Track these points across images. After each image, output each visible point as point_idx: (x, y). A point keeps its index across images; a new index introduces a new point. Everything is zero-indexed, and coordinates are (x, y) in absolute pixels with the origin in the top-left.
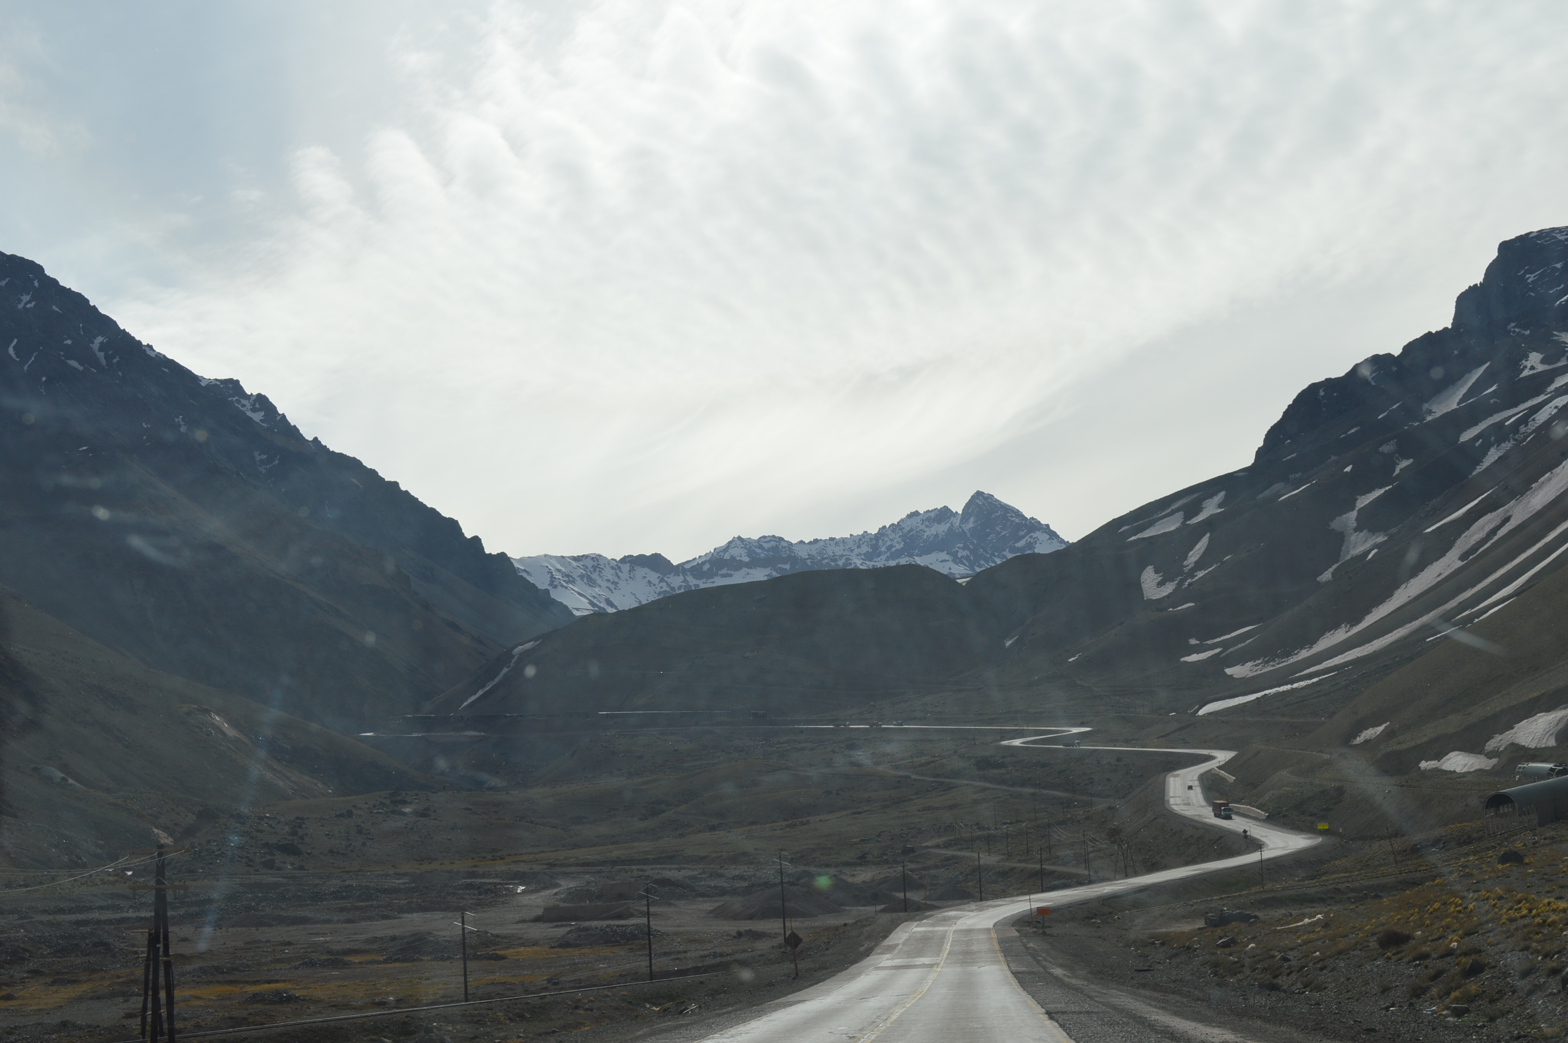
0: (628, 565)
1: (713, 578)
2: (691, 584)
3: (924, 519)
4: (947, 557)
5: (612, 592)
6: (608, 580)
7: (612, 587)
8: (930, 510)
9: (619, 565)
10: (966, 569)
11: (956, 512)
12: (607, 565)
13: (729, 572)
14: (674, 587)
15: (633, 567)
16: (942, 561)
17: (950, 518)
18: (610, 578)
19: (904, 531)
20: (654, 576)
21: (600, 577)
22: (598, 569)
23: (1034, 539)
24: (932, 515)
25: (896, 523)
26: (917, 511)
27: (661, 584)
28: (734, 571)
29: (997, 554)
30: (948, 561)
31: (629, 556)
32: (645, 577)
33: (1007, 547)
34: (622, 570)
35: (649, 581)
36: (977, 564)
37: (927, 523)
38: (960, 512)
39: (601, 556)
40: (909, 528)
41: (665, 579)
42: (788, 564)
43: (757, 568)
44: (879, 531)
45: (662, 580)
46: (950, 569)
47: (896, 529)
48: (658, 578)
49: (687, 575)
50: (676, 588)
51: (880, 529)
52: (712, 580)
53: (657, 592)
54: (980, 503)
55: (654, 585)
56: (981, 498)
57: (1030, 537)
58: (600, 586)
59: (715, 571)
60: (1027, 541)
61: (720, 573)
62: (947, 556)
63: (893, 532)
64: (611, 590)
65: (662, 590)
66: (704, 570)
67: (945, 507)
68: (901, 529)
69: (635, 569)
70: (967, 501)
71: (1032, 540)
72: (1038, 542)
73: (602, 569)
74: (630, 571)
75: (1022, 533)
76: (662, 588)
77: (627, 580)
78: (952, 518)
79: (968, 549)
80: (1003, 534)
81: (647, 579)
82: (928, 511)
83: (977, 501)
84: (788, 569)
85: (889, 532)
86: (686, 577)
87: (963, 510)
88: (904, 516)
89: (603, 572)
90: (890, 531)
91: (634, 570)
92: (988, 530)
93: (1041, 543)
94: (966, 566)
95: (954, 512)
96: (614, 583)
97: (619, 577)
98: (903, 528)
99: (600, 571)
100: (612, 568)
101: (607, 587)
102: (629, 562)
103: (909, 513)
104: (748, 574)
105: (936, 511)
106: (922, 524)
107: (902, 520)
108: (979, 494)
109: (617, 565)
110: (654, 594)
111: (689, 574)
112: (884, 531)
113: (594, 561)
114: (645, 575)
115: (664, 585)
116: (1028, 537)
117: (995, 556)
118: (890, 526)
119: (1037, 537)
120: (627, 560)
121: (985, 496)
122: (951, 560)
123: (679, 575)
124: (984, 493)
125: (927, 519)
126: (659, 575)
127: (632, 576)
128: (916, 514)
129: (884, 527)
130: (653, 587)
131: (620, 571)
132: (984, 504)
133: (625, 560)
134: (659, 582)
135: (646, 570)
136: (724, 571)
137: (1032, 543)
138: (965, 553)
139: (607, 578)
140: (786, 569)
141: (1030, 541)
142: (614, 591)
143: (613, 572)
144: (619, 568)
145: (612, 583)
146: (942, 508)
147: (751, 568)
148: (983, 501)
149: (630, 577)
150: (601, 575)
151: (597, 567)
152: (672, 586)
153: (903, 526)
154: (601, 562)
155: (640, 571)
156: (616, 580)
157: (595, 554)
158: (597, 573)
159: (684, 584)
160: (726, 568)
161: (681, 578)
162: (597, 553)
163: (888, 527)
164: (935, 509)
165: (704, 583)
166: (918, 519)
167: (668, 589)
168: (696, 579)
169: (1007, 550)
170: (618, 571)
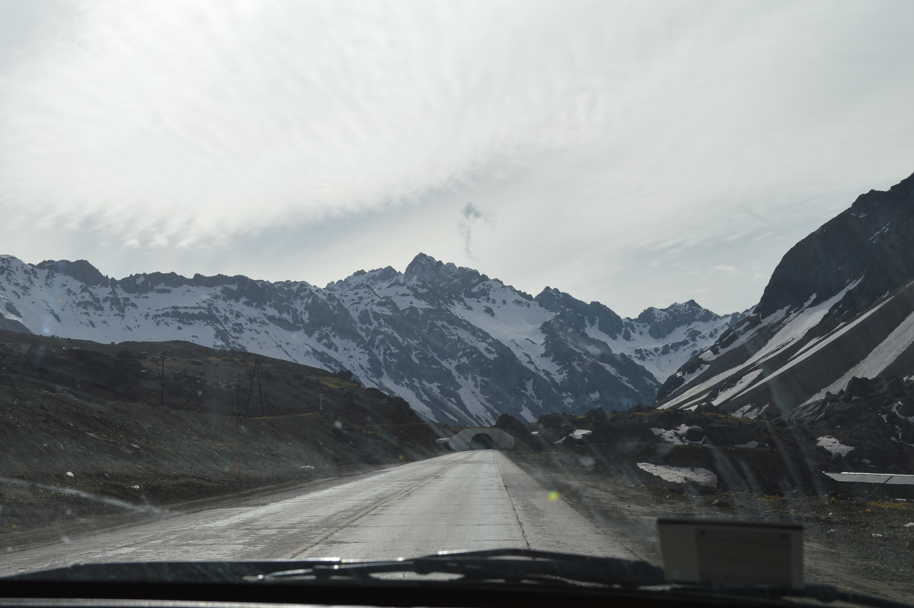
0: (47, 271)
1: (147, 293)
2: (120, 297)
3: (369, 277)
4: (408, 292)
5: (19, 298)
6: (17, 284)
7: (20, 291)
8: (375, 269)
9: (35, 269)
10: (427, 304)
11: (400, 272)
12: (20, 269)
13: (167, 288)
14: (98, 298)
15: (52, 273)
16: (403, 295)
17: (393, 277)
18: (21, 282)
19: (351, 287)
20: (75, 285)
21: (8, 280)
22: (6, 272)
23: (487, 286)
24: (377, 274)
25: (344, 280)
26: (363, 270)
27: (83, 294)
28: (173, 287)
29: (454, 296)
30: (409, 295)
31: (50, 261)
32: (64, 285)
33: (463, 292)
34: (38, 275)
35: (69, 290)
36: (436, 303)
37: (372, 281)
38: (403, 272)
39: (15, 258)
40: (355, 284)
41: (90, 289)
42: (236, 285)
43: (200, 286)
44: (327, 286)
45: (84, 290)
46: (411, 303)
47: (343, 285)
48: (81, 287)
49: (117, 287)
50: (101, 300)
51: (328, 284)
52: (146, 295)
53: (77, 302)
54: (423, 263)
55: (75, 294)
56: (424, 259)
57: (483, 285)
58: (4, 290)
59: (150, 285)
60: (479, 288)
61: (156, 288)
62: (408, 290)
63: (340, 287)
64: (18, 295)
65: (83, 300)
66: (137, 283)
67: (389, 267)
68: (348, 285)
69: (55, 275)
70: (410, 261)
71: (485, 288)
72: (491, 289)
73: (12, 271)
74: (47, 277)
75: (474, 281)
76: (83, 297)
77: (41, 287)
78: (395, 278)
79: (428, 288)
80: (454, 281)
81: (66, 288)
82: (373, 270)
83: (420, 261)
84: (235, 289)
85: (337, 288)
86: (116, 289)
87: (406, 270)
88: (351, 274)
89: (13, 274)
90: (337, 286)
91: (53, 276)
92: (438, 280)
93: (494, 291)
94: (427, 302)
95: (398, 272)
96: (25, 288)
97: (31, 283)
98: (350, 285)
99: (8, 274)
100: (26, 272)
101: (13, 292)
102: (47, 268)
103: (356, 272)
104: (189, 291)
105: (381, 271)
106: (367, 282)
107: (349, 278)
108: (421, 257)
109: (32, 270)
110: (72, 304)
111: (119, 286)
112: (332, 286)
113: (4, 262)
114: (65, 283)
115: (87, 295)
116: (480, 285)
117: (453, 298)
118: (338, 282)
119: (490, 285)
120: (47, 265)
121: (427, 257)
122: (412, 294)
123: (107, 287)
124: (426, 256)
125: (372, 278)
126: (83, 284)
127: (49, 282)
128: (361, 273)
129: (333, 283)
130: (74, 297)
131: (35, 277)
132: (426, 264)
133: (43, 265)
134: (82, 292)
135: (69, 278)
136: (161, 286)
137: (486, 290)
138: (425, 290)
139: (16, 282)
140: (233, 290)
141: (483, 288)
142: (21, 296)
143: (26, 276)
144: (35, 273)
145: (21, 288)
146: (386, 268)
147: (193, 285)
148: (426, 262)
149: (46, 284)
150: (10, 278)
151: (6, 269)
152: (96, 296)
153: (350, 282)
154: (13, 264)
155: (59, 278)
156: (28, 284)
157: (7, 255)
158: (5, 275)
159: (111, 296)
160: (164, 284)
161: (110, 289)
162: (11, 254)
163: (335, 283)
164: (380, 269)
165: (135, 297)
166: (364, 277)
167: (90, 300)
168: (128, 292)
169: (463, 294)
170: (32, 277)
